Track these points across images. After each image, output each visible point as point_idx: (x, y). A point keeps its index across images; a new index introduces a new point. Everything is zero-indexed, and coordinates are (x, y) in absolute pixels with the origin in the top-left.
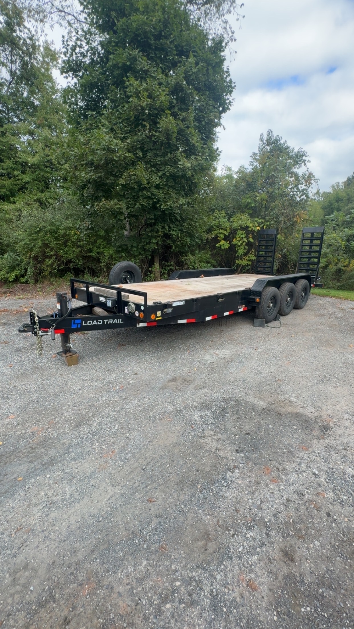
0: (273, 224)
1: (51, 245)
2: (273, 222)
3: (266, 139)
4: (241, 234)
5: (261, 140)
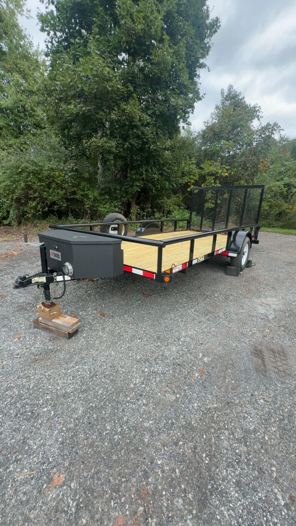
1: (35, 187)
2: (240, 169)
3: (226, 94)
4: (210, 180)
5: (222, 94)
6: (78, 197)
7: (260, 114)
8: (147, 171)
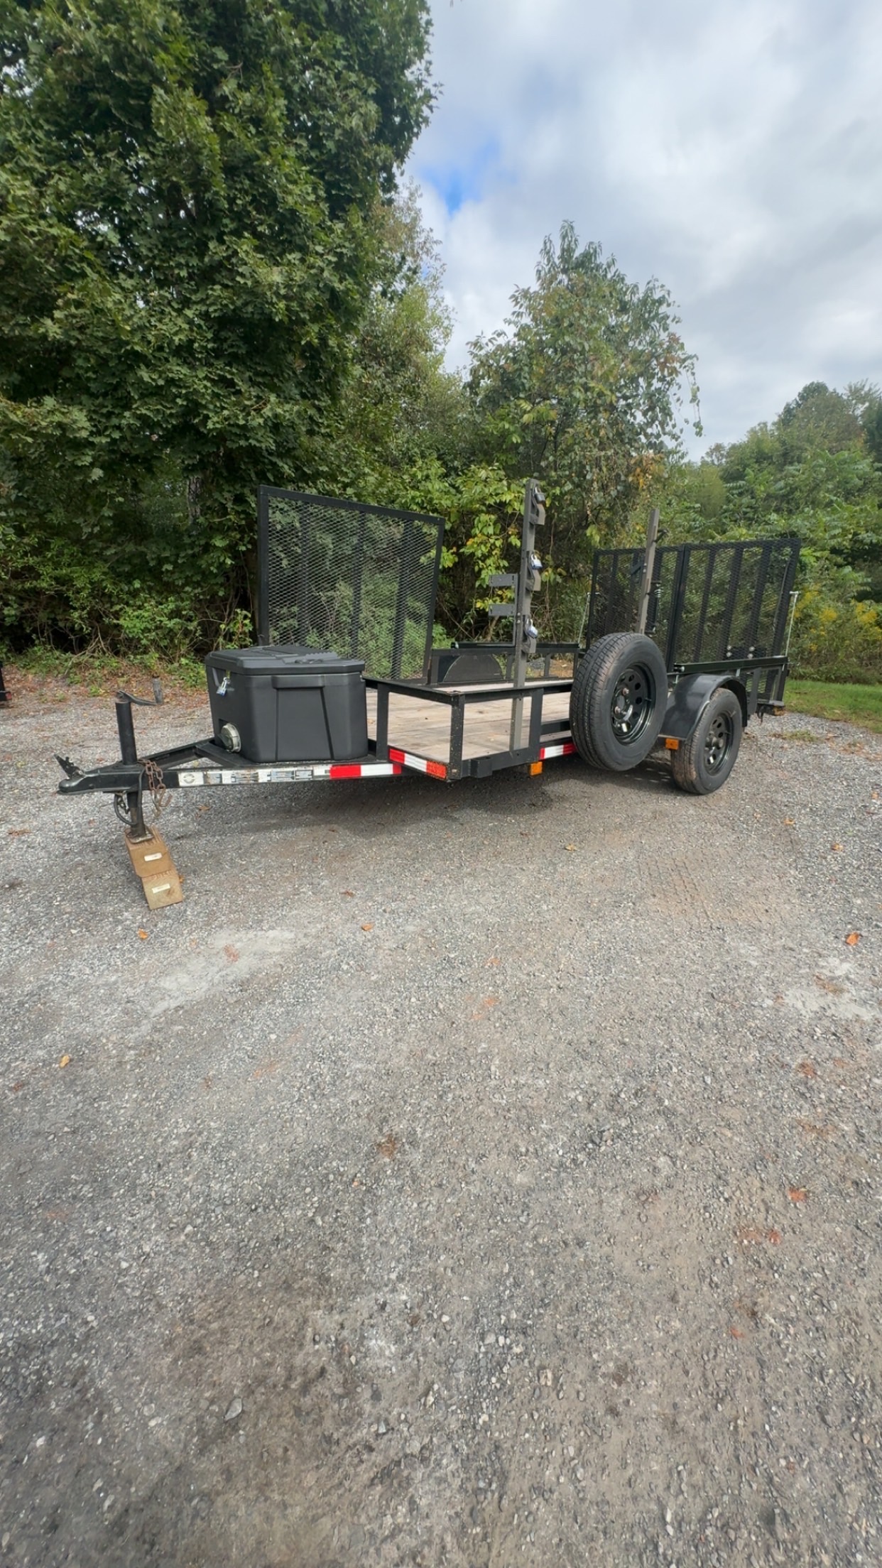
0: (570, 492)
2: (568, 487)
3: (558, 252)
4: (486, 524)
5: (547, 252)
6: (44, 585)
7: (670, 311)
8: (240, 499)
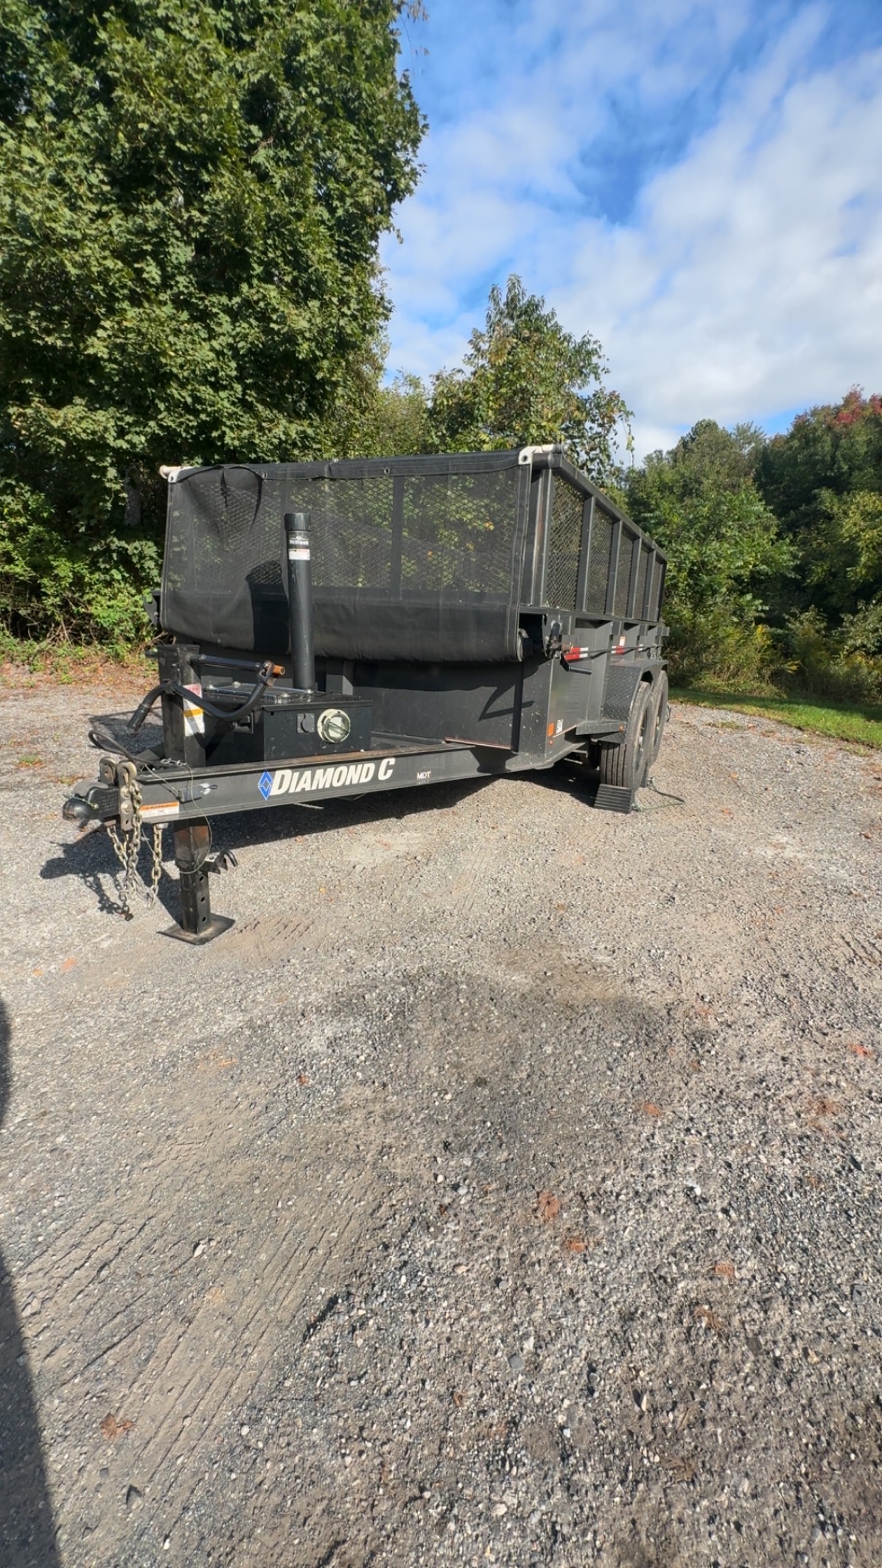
3: (504, 300)
5: (494, 301)
7: (602, 363)
